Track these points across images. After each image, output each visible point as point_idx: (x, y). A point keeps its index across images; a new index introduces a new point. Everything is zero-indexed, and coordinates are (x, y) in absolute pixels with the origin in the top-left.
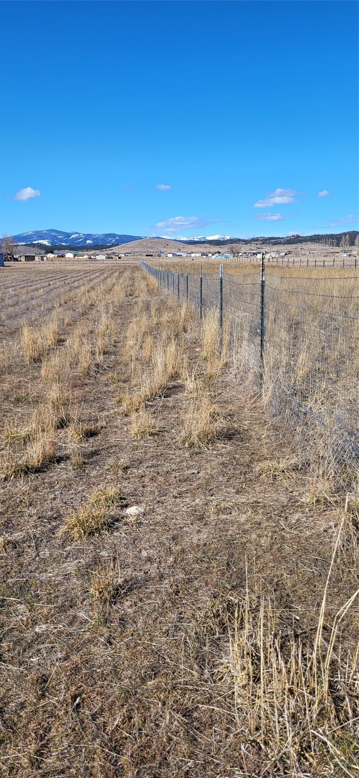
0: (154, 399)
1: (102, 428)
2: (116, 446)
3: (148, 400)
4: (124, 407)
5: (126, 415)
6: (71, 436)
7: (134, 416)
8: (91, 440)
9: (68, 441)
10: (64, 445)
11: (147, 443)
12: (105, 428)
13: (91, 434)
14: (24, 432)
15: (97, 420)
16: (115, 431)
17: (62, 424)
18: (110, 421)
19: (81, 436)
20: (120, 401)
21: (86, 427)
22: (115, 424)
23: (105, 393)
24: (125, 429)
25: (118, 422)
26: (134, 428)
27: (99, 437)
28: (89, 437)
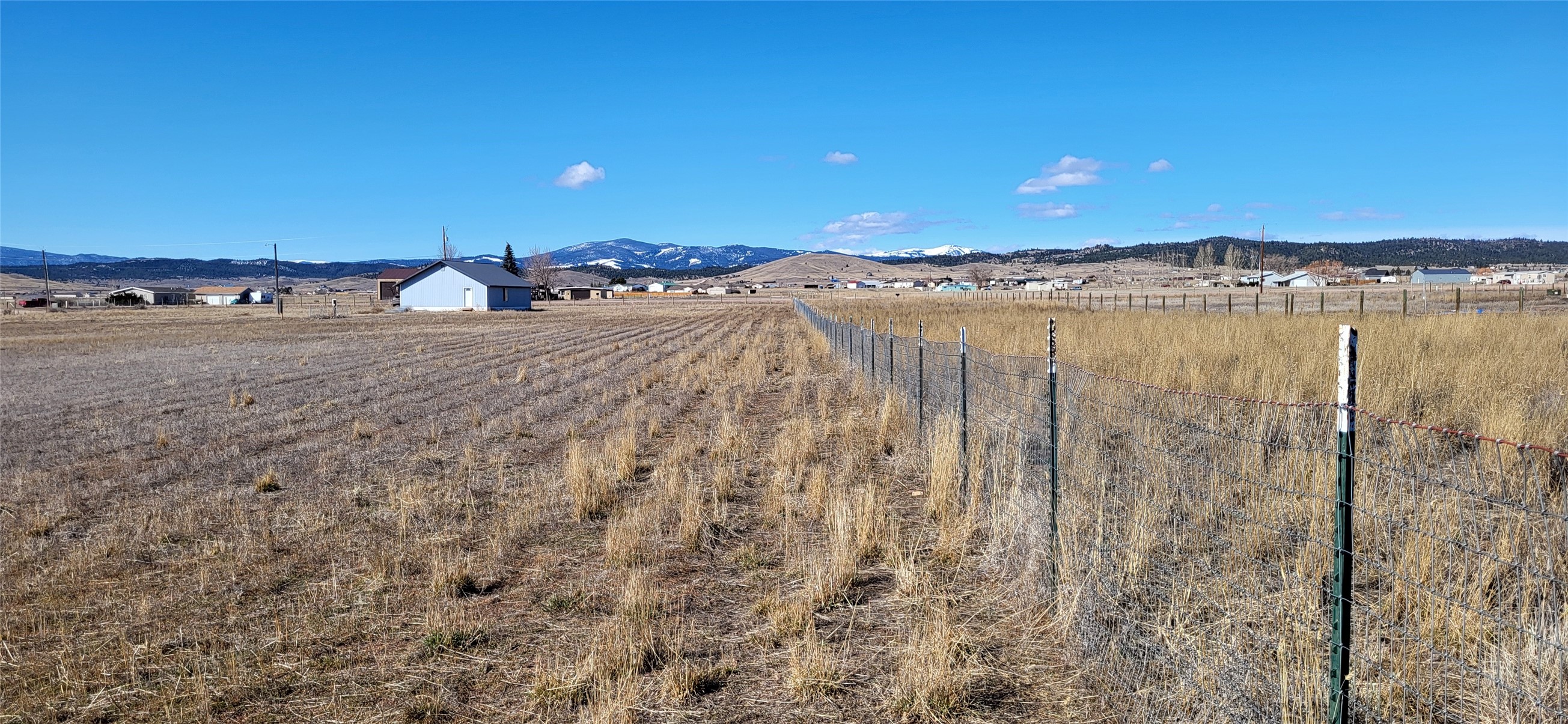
0: (832, 608)
1: (729, 672)
2: (758, 716)
3: (820, 611)
4: (773, 624)
5: (777, 645)
6: (668, 692)
7: (792, 649)
8: (707, 701)
9: (661, 701)
10: (652, 711)
11: (821, 712)
12: (735, 672)
13: (707, 687)
14: (573, 679)
15: (718, 655)
16: (756, 682)
17: (651, 663)
18: (743, 656)
19: (687, 691)
20: (763, 612)
21: (698, 671)
22: (755, 663)
23: (732, 590)
24: (776, 677)
25: (760, 661)
26: (794, 679)
27: (723, 695)
28: (702, 694)
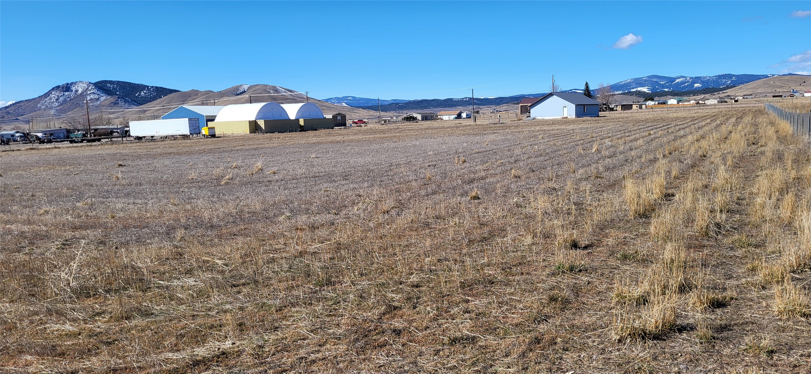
0: (802, 271)
1: (732, 299)
2: (753, 323)
3: (794, 272)
4: (760, 277)
5: (764, 288)
6: (693, 304)
7: (776, 289)
8: (719, 311)
9: (689, 308)
10: (684, 313)
11: (797, 326)
12: (736, 299)
13: (717, 304)
14: (637, 292)
15: (725, 289)
16: (750, 305)
17: (683, 289)
18: (741, 292)
19: (706, 305)
20: (754, 269)
21: (711, 296)
22: (749, 296)
23: (731, 258)
24: (764, 304)
25: (754, 294)
26: (777, 305)
27: (729, 309)
28: (715, 308)
